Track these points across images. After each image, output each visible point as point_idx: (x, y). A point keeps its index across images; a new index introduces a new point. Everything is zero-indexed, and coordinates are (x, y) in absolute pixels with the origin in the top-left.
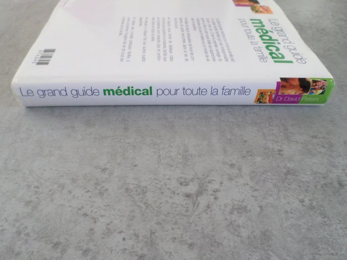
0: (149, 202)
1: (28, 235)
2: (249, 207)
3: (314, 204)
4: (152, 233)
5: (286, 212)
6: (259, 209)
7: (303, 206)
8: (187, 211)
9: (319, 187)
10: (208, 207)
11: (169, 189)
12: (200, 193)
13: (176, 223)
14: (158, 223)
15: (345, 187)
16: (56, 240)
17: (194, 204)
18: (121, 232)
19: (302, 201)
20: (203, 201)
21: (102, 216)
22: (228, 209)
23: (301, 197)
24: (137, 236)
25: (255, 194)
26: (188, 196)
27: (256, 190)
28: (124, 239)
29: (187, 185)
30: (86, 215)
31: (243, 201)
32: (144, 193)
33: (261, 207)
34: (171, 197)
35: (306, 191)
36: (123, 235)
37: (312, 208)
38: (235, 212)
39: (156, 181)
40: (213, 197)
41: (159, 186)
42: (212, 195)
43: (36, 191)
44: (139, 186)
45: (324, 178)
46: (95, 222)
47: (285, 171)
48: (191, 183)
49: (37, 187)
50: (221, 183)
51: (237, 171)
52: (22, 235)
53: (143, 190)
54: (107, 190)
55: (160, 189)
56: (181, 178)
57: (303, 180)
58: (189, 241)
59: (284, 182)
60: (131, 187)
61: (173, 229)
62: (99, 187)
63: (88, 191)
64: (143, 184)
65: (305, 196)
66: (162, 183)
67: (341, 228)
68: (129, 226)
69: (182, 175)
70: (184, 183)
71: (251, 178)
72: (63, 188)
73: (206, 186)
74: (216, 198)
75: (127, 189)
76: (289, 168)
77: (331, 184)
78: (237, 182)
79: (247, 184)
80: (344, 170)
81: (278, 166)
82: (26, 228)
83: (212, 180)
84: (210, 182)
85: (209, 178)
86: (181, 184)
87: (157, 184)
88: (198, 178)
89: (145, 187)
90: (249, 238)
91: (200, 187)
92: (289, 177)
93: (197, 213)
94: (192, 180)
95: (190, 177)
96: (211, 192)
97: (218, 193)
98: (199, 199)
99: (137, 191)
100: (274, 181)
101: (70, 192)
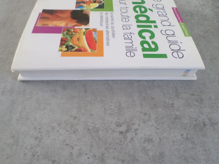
0: (101, 137)
1: (38, 156)
2: (154, 139)
3: (189, 136)
4: (103, 154)
5: (173, 142)
6: (159, 140)
7: (183, 138)
8: (121, 142)
9: (192, 127)
10: (132, 139)
11: (111, 129)
12: (127, 131)
13: (115, 149)
14: (106, 149)
15: (206, 126)
16: (53, 159)
17: (124, 137)
18: (86, 154)
19: (182, 135)
20: (129, 135)
21: (76, 145)
22: (143, 140)
23: (182, 133)
24: (95, 156)
25: (157, 131)
26: (121, 133)
27: (158, 129)
28: (88, 158)
29: (121, 126)
30: (67, 145)
31: (151, 135)
32: (98, 131)
33: (160, 139)
34: (112, 134)
35: (185, 129)
36: (88, 156)
37: (187, 139)
38: (146, 142)
39: (104, 124)
40: (134, 133)
41: (105, 127)
42: (134, 132)
43: (40, 131)
44: (95, 127)
45: (195, 121)
46: (73, 149)
47: (174, 117)
48: (122, 125)
49: (40, 129)
50: (139, 125)
51: (148, 118)
52: (36, 157)
53: (97, 130)
54: (78, 130)
55: (106, 129)
56: (117, 122)
57: (183, 122)
58: (122, 159)
59: (173, 124)
60: (90, 128)
61: (113, 152)
62: (73, 128)
63: (67, 131)
64: (97, 126)
65: (184, 132)
66: (107, 125)
67: (202, 150)
68: (90, 151)
69: (118, 121)
70: (119, 125)
71: (156, 122)
72: (54, 129)
73: (131, 127)
74: (136, 134)
75: (88, 129)
76: (177, 115)
77: (199, 124)
78: (148, 124)
79: (153, 125)
80: (207, 116)
81: (171, 114)
82: (37, 152)
83: (135, 123)
84: (133, 125)
85: (133, 122)
86: (117, 126)
87: (104, 126)
88: (127, 122)
89: (98, 128)
90: (153, 156)
91: (128, 128)
92: (177, 120)
93: (126, 143)
94: (123, 123)
95: (123, 121)
96: (133, 131)
97: (137, 131)
98: (127, 134)
99: (93, 130)
100: (168, 123)
101: (58, 131)
